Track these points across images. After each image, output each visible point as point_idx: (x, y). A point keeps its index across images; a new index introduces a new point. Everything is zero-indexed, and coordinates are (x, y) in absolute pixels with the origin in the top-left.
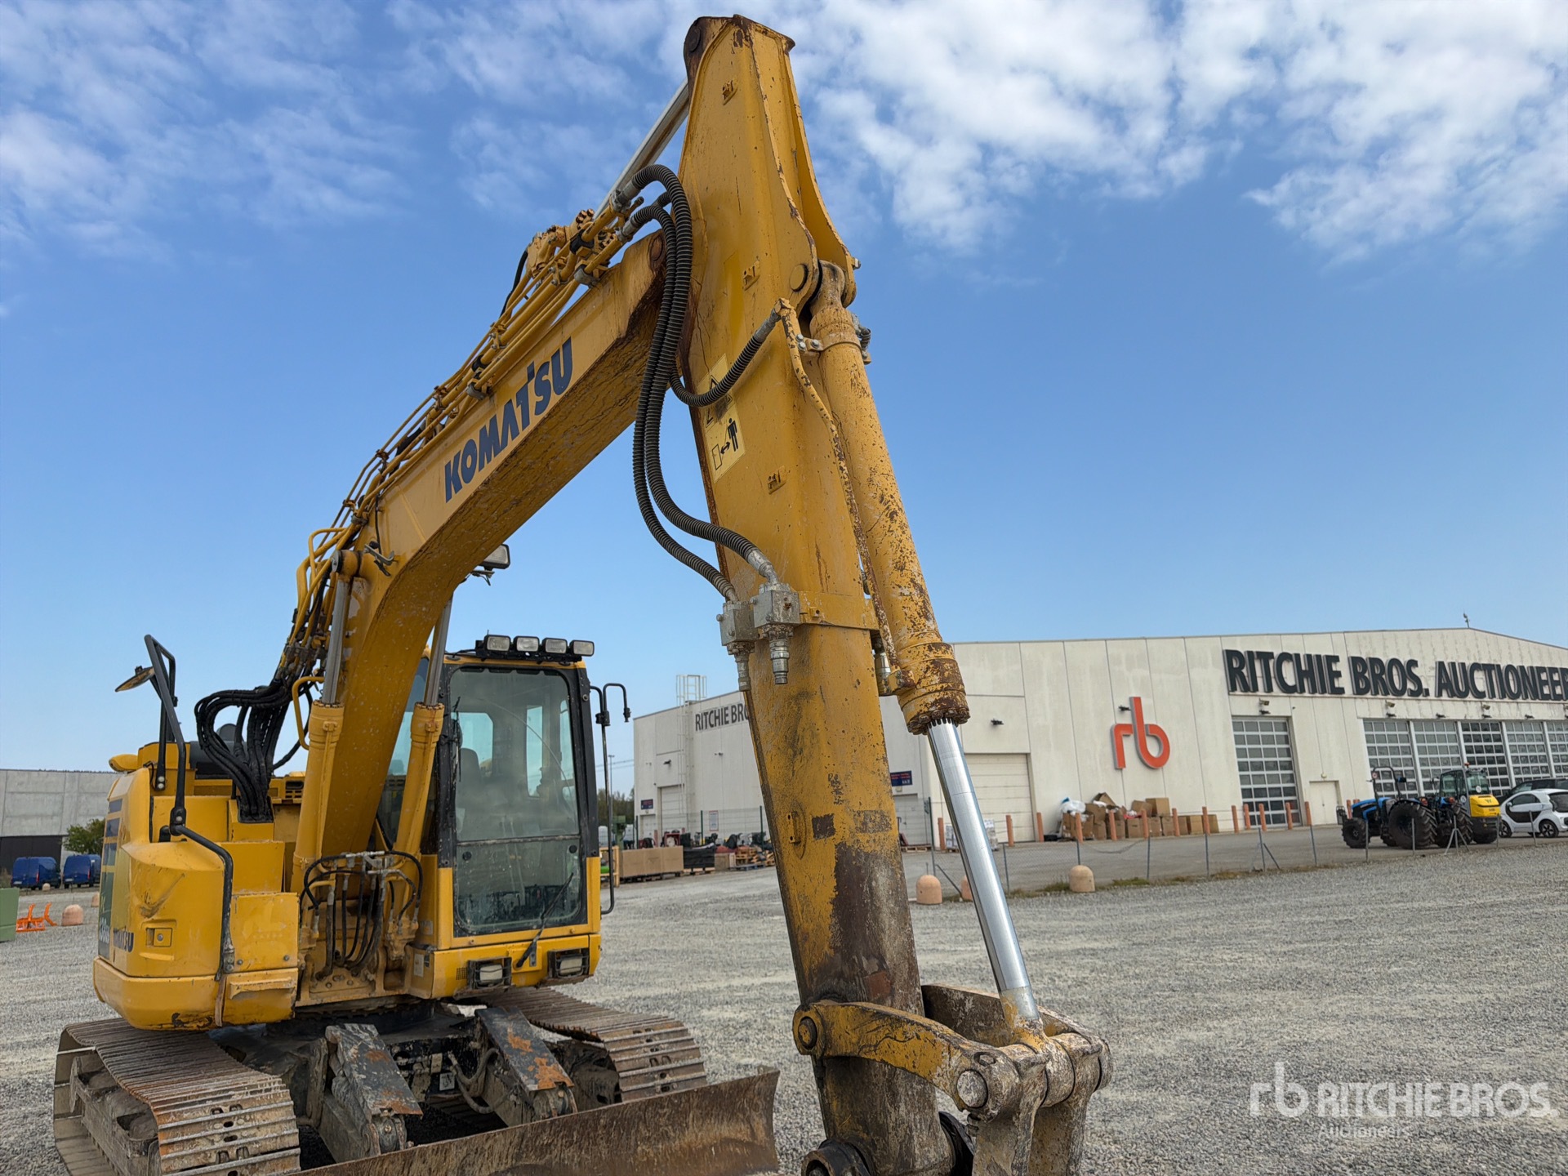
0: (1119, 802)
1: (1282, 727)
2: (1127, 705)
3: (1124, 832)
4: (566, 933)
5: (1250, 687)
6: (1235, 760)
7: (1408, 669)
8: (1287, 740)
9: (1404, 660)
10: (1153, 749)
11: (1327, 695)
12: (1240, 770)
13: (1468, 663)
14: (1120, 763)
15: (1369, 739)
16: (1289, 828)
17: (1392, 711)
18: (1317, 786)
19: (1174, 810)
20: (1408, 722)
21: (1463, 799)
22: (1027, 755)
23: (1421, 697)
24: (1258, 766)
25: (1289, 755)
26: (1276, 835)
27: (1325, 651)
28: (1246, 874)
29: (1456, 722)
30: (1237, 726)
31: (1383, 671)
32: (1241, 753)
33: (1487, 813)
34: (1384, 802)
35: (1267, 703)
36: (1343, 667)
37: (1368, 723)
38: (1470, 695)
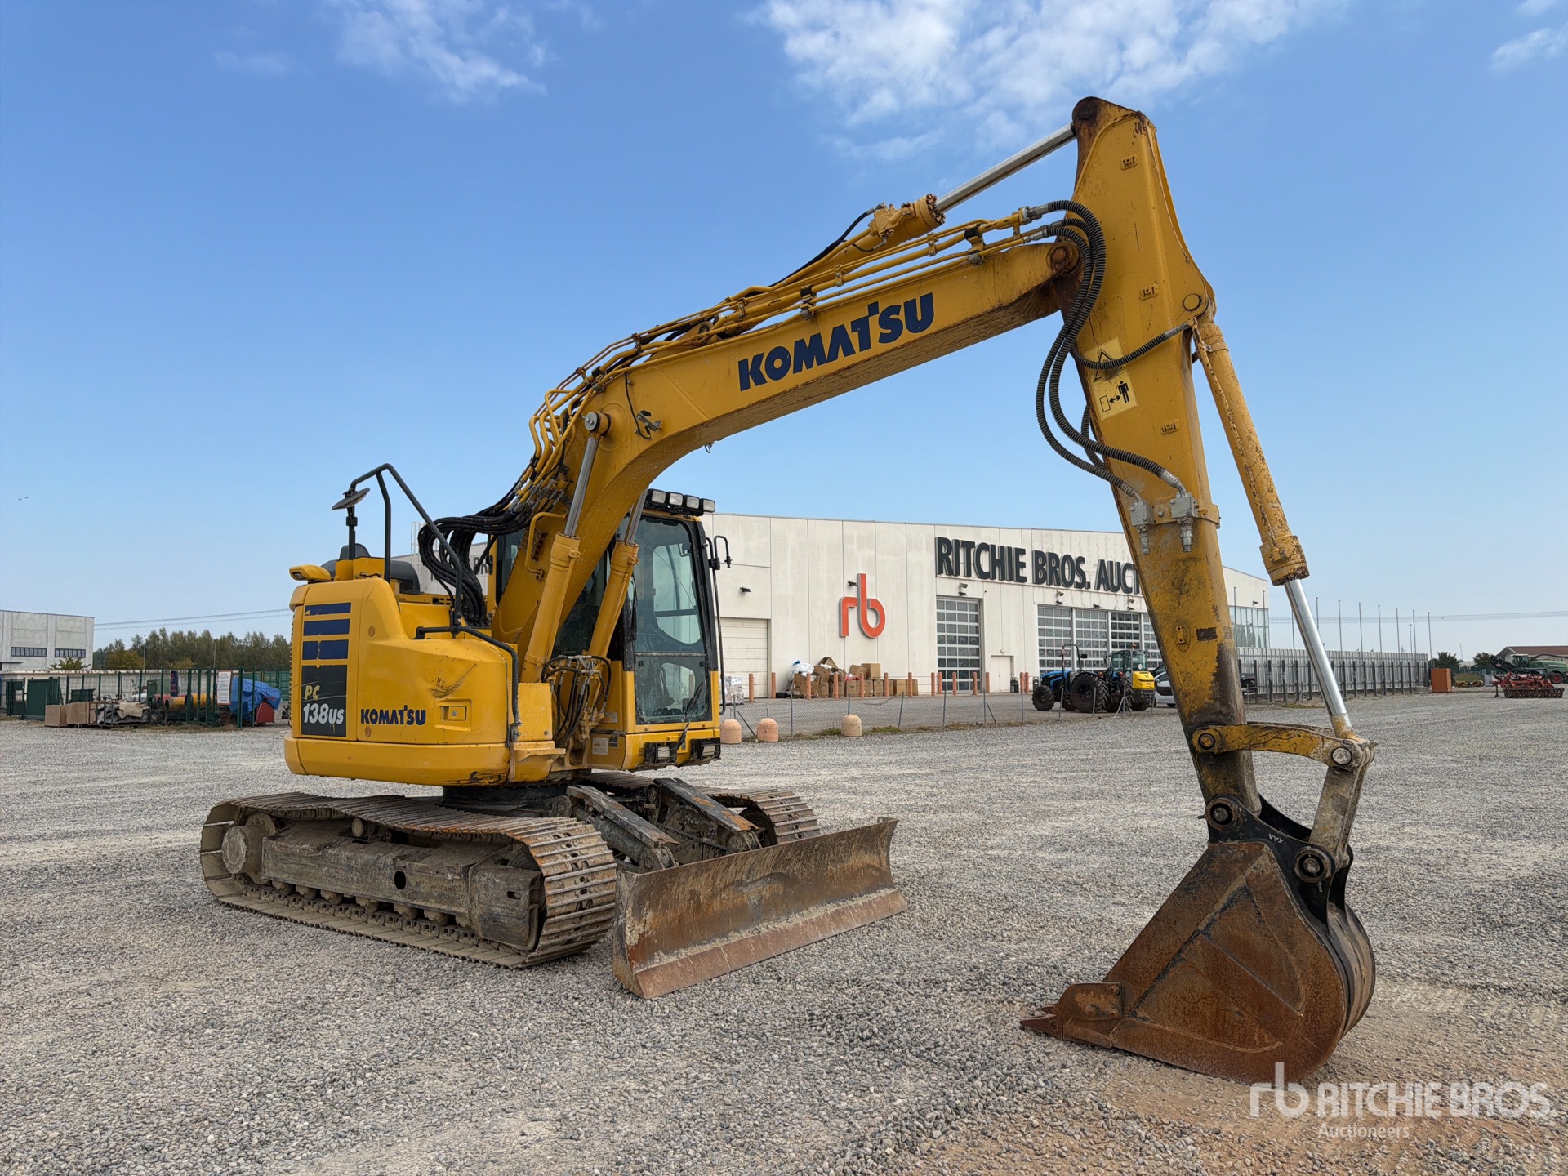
0: (840, 666)
1: (974, 607)
2: (854, 581)
3: (843, 692)
4: (701, 727)
5: (953, 572)
6: (936, 634)
7: (1076, 564)
8: (977, 619)
9: (1074, 557)
10: (872, 621)
11: (1012, 582)
12: (939, 643)
13: (1123, 563)
14: (844, 632)
15: (1041, 622)
16: (974, 694)
17: (1060, 599)
18: (996, 659)
19: (886, 674)
20: (1071, 609)
21: (1128, 675)
22: (768, 621)
23: (1084, 589)
24: (953, 640)
25: (977, 632)
26: (963, 700)
27: (1015, 544)
28: (972, 726)
29: (1107, 612)
30: (940, 605)
31: (1057, 566)
32: (940, 628)
33: (1145, 686)
34: (1069, 673)
35: (965, 586)
36: (1027, 559)
37: (1042, 608)
38: (1121, 590)
